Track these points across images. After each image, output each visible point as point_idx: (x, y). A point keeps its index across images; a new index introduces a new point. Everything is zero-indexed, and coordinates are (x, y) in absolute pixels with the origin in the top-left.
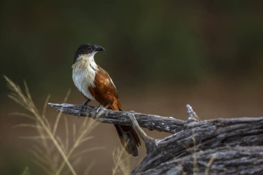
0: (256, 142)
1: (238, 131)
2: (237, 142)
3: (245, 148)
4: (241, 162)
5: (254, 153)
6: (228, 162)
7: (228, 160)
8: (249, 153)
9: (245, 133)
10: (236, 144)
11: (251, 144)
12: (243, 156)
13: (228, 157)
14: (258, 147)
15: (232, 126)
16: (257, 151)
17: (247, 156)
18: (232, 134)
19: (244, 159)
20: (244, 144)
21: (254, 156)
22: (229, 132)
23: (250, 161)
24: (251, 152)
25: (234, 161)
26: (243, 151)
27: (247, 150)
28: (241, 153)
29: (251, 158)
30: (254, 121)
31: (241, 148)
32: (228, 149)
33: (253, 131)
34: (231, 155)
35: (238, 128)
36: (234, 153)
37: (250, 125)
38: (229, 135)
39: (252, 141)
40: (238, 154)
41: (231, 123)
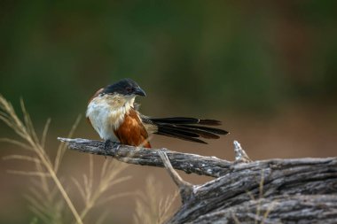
0: (322, 189)
1: (299, 175)
2: (297, 189)
3: (307, 197)
4: (303, 215)
5: (318, 204)
6: (286, 215)
7: (285, 212)
8: (312, 204)
9: (308, 178)
10: (296, 192)
11: (316, 192)
12: (304, 207)
13: (286, 208)
14: (324, 196)
15: (291, 169)
16: (322, 200)
17: (310, 207)
18: (292, 178)
19: (306, 212)
20: (306, 192)
21: (318, 208)
22: (288, 176)
23: (314, 213)
24: (315, 202)
25: (293, 214)
26: (305, 201)
27: (311, 200)
28: (302, 203)
29: (314, 210)
30: (320, 163)
31: (301, 197)
32: (286, 198)
33: (318, 175)
34: (289, 206)
35: (300, 172)
36: (293, 203)
37: (314, 168)
38: (287, 180)
39: (317, 188)
40: (298, 204)
41: (290, 165)
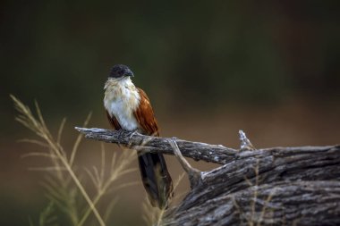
0: (320, 175)
1: (300, 162)
2: (298, 176)
3: (307, 183)
4: (303, 199)
5: (317, 189)
6: (288, 200)
7: (287, 196)
8: (312, 189)
9: (308, 165)
10: (297, 179)
11: (315, 178)
12: (304, 192)
13: (288, 193)
14: (323, 182)
15: (293, 157)
16: (322, 186)
17: (309, 192)
18: (293, 165)
19: (306, 197)
20: (306, 178)
21: (318, 193)
22: (289, 163)
23: (314, 198)
24: (315, 187)
25: (294, 198)
26: (305, 186)
27: (310, 185)
28: (302, 188)
29: (314, 195)
30: (320, 151)
31: (301, 183)
32: (287, 184)
33: (317, 163)
34: (290, 191)
35: (300, 160)
36: (294, 188)
37: (314, 156)
38: (289, 167)
39: (317, 174)
40: (299, 189)
41: (291, 153)
